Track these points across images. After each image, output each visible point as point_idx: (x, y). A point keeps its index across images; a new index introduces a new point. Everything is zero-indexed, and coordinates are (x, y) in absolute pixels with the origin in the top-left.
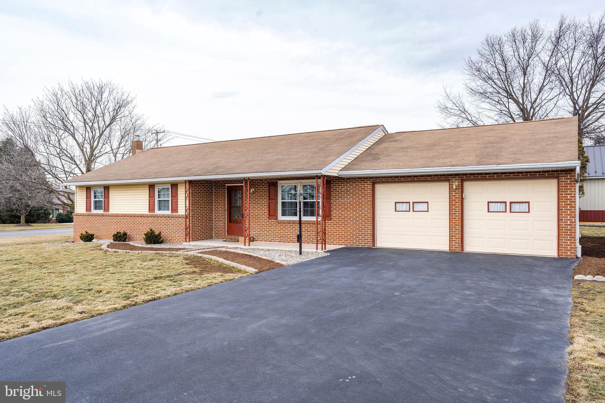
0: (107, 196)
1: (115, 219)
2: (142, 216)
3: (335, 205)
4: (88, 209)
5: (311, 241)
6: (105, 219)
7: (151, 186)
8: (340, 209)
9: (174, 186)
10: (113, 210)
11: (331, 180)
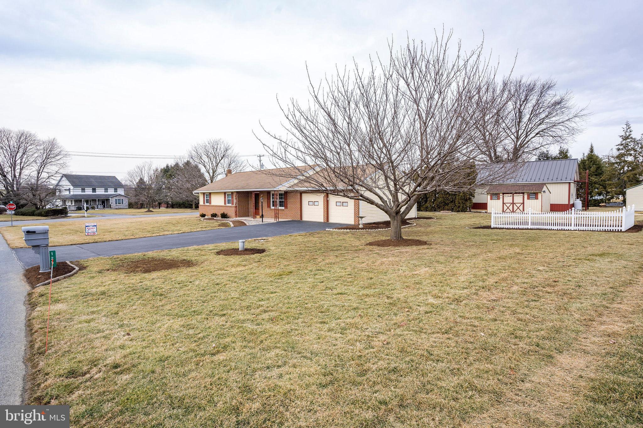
0: (210, 197)
1: (213, 208)
2: (222, 206)
3: (288, 202)
4: (204, 203)
6: (210, 208)
7: (225, 193)
8: (290, 204)
9: (232, 193)
10: (213, 204)
11: (287, 192)
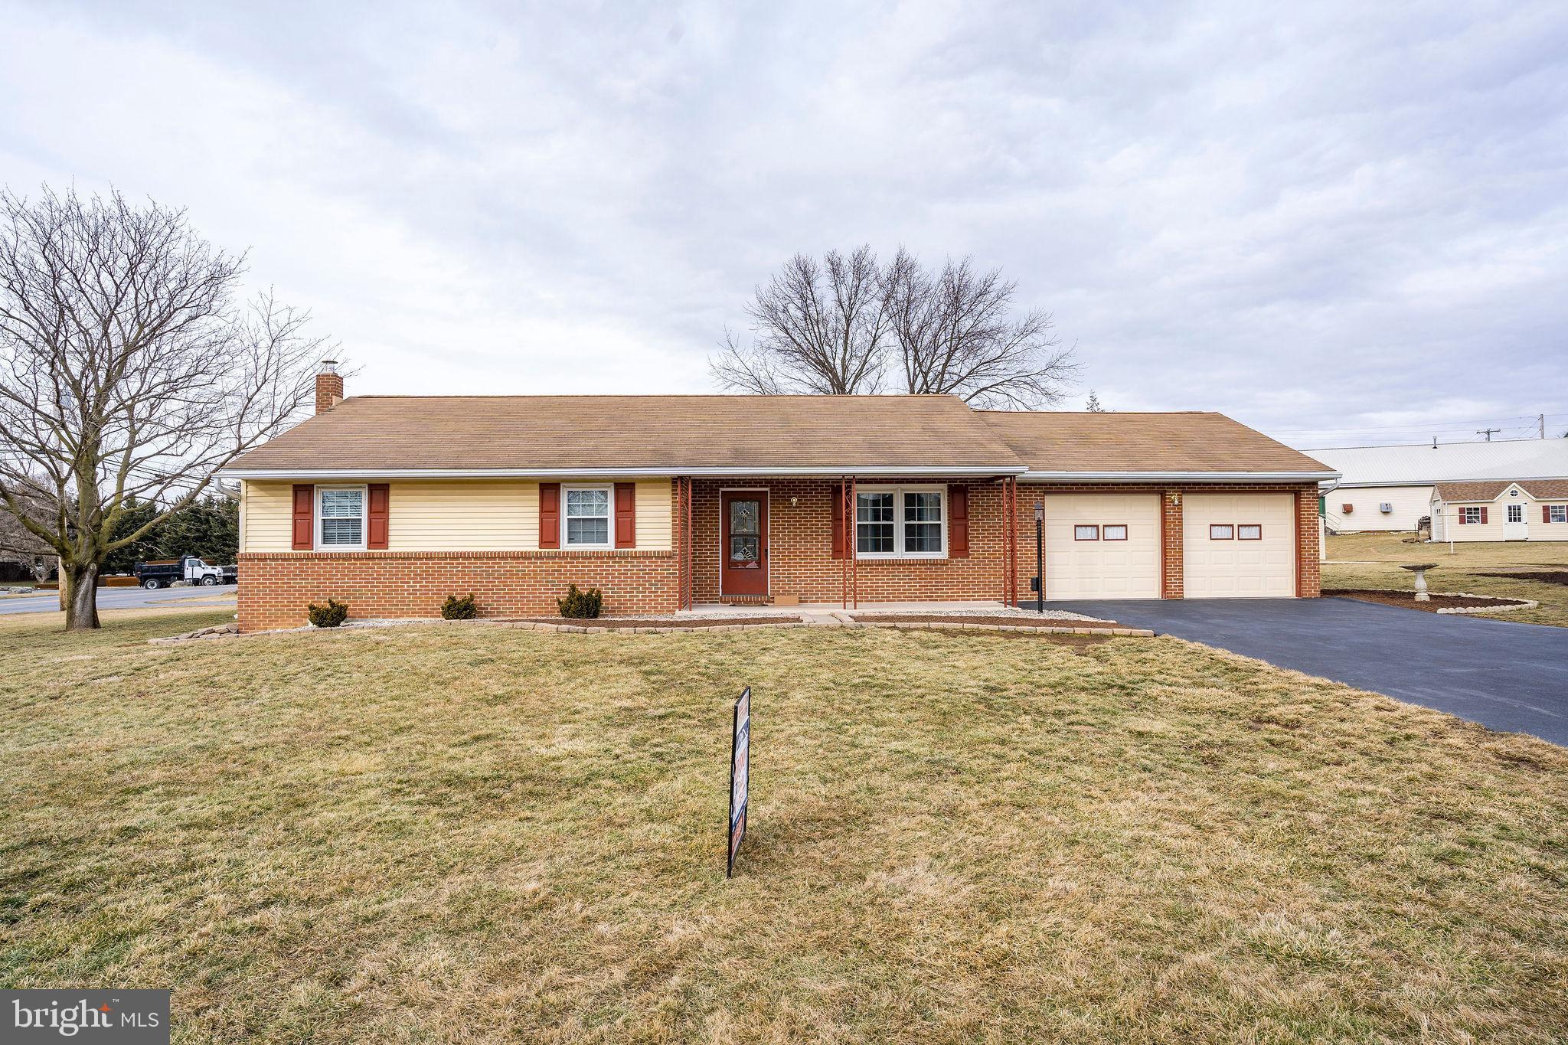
0: (380, 509)
2: (520, 557)
3: (976, 530)
4: (302, 541)
5: (928, 596)
7: (549, 489)
8: (986, 537)
9: (625, 489)
10: (397, 544)
11: (967, 486)
